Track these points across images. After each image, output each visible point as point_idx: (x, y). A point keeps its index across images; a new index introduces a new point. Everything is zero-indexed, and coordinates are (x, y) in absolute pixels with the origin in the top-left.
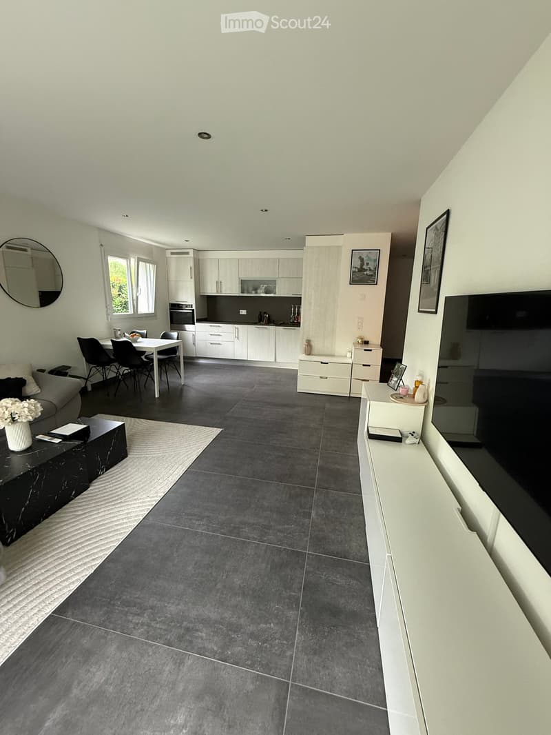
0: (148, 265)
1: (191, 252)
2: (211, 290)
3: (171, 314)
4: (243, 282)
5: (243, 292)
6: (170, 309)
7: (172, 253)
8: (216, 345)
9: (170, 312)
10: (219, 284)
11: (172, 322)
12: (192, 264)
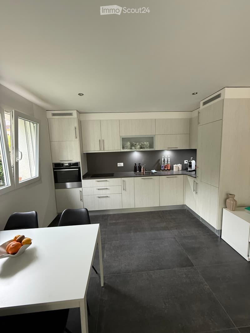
0: (28, 123)
1: (75, 113)
2: (94, 148)
3: (55, 173)
4: (124, 140)
5: (123, 148)
6: (54, 169)
7: (54, 115)
8: (104, 199)
9: (54, 171)
10: (101, 142)
11: (56, 181)
12: (76, 124)
